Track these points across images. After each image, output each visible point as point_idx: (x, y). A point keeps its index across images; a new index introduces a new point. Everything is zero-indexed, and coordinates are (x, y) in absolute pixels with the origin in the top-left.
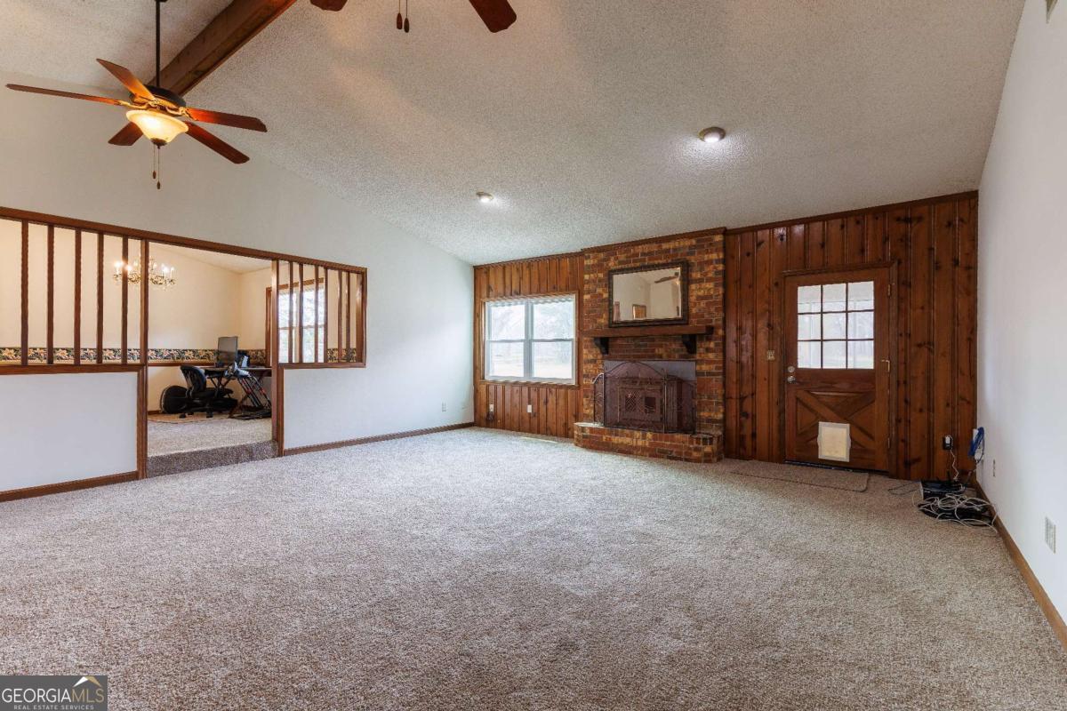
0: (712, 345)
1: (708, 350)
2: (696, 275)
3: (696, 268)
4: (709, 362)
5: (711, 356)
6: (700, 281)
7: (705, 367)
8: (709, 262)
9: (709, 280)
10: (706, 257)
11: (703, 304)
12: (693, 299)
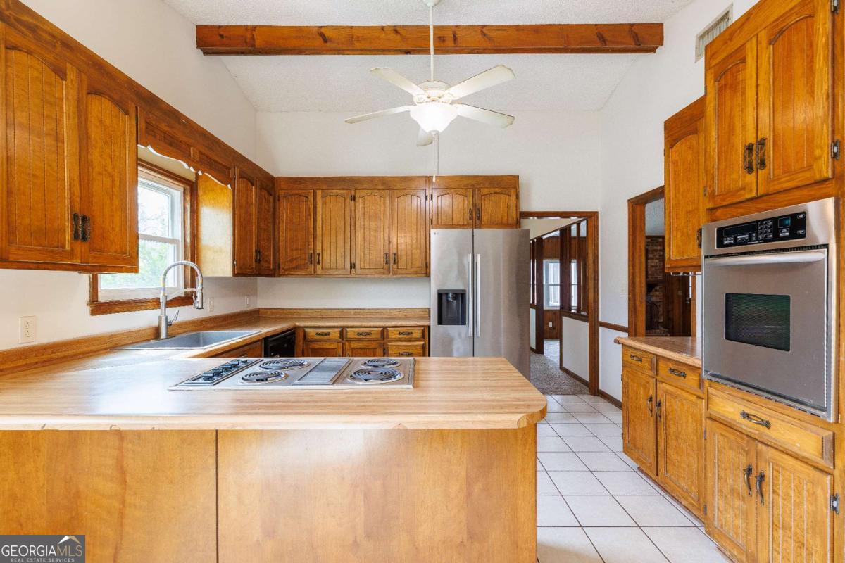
0: (658, 288)
1: (656, 291)
2: (650, 256)
3: (650, 252)
4: (656, 296)
5: (657, 293)
6: (652, 259)
7: (654, 299)
8: (656, 251)
9: (657, 259)
10: (655, 248)
11: (653, 269)
12: (649, 267)
